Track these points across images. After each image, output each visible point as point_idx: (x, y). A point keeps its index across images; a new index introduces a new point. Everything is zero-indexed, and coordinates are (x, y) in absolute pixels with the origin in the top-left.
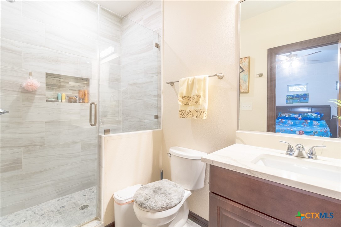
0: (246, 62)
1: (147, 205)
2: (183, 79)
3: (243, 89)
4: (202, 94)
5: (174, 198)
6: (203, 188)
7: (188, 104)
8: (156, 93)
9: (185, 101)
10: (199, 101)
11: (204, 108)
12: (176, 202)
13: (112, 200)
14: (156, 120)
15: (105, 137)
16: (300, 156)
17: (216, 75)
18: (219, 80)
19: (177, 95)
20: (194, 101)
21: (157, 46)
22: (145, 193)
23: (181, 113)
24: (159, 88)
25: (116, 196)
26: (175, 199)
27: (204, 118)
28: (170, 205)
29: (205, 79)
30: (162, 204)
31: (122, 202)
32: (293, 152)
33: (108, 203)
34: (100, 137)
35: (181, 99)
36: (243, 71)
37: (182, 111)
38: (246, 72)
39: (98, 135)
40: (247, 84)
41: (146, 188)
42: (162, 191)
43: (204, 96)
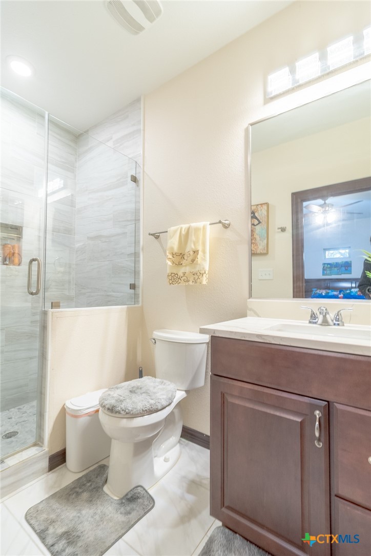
0: (263, 210)
1: (121, 409)
2: (173, 228)
3: (260, 248)
4: (200, 248)
5: (160, 397)
6: (203, 386)
7: (181, 264)
8: (132, 250)
9: (177, 259)
10: (197, 259)
11: (204, 268)
12: (165, 403)
13: (63, 411)
14: (132, 291)
15: (52, 313)
16: (325, 323)
17: (220, 222)
18: (224, 229)
19: (165, 252)
20: (190, 259)
21: (134, 179)
22: (116, 394)
23: (170, 277)
24: (136, 243)
25: (69, 405)
26: (163, 399)
27: (204, 282)
28: (155, 407)
29: (204, 228)
30: (143, 406)
31: (80, 413)
32: (317, 320)
33: (55, 419)
34: (45, 313)
35: (171, 257)
36: (260, 222)
37: (172, 275)
38: (264, 225)
39: (42, 311)
40: (265, 241)
41: (117, 388)
42: (143, 390)
43: (204, 252)
